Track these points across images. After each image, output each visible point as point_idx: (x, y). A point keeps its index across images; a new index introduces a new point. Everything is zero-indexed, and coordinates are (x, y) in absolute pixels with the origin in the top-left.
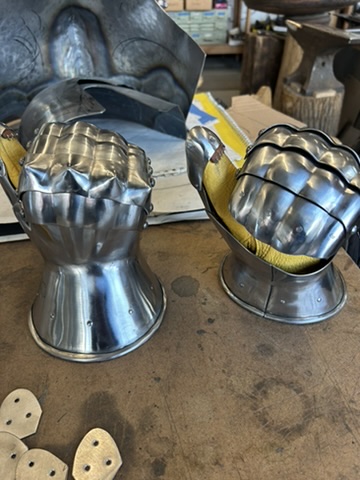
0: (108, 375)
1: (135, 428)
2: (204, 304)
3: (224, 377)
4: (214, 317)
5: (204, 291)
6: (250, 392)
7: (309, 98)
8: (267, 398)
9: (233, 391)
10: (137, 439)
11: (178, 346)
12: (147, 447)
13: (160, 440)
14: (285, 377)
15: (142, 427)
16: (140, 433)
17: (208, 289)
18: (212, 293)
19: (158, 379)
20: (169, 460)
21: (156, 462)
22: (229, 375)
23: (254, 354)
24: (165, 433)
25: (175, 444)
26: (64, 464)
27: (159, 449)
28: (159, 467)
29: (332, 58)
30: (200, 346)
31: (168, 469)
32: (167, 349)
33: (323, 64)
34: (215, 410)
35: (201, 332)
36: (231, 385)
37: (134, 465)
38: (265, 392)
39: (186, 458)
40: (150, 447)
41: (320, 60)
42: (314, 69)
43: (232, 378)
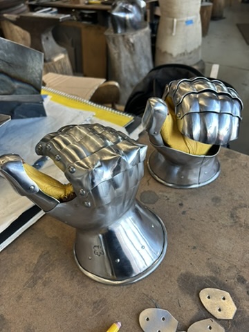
0: (172, 266)
1: (214, 275)
2: (168, 199)
3: (216, 223)
4: (180, 202)
5: (161, 193)
6: (232, 221)
7: (50, 63)
8: (240, 218)
9: (226, 226)
10: (220, 279)
11: (183, 227)
12: (228, 278)
13: (228, 270)
14: (235, 205)
15: (216, 272)
16: (218, 276)
17: (160, 191)
18: (165, 192)
19: (194, 248)
20: (241, 274)
21: (238, 279)
22: (217, 221)
23: (215, 205)
24: (227, 266)
25: (235, 266)
26: (209, 319)
27: (233, 273)
28: (241, 280)
29: (50, 33)
30: (191, 219)
31: (245, 277)
32: (181, 232)
33: (47, 38)
34: (230, 239)
35: (184, 213)
36: (223, 225)
37: (233, 289)
38: (237, 217)
39: (245, 267)
40: (229, 276)
41: (44, 37)
42: (43, 43)
43: (220, 221)
